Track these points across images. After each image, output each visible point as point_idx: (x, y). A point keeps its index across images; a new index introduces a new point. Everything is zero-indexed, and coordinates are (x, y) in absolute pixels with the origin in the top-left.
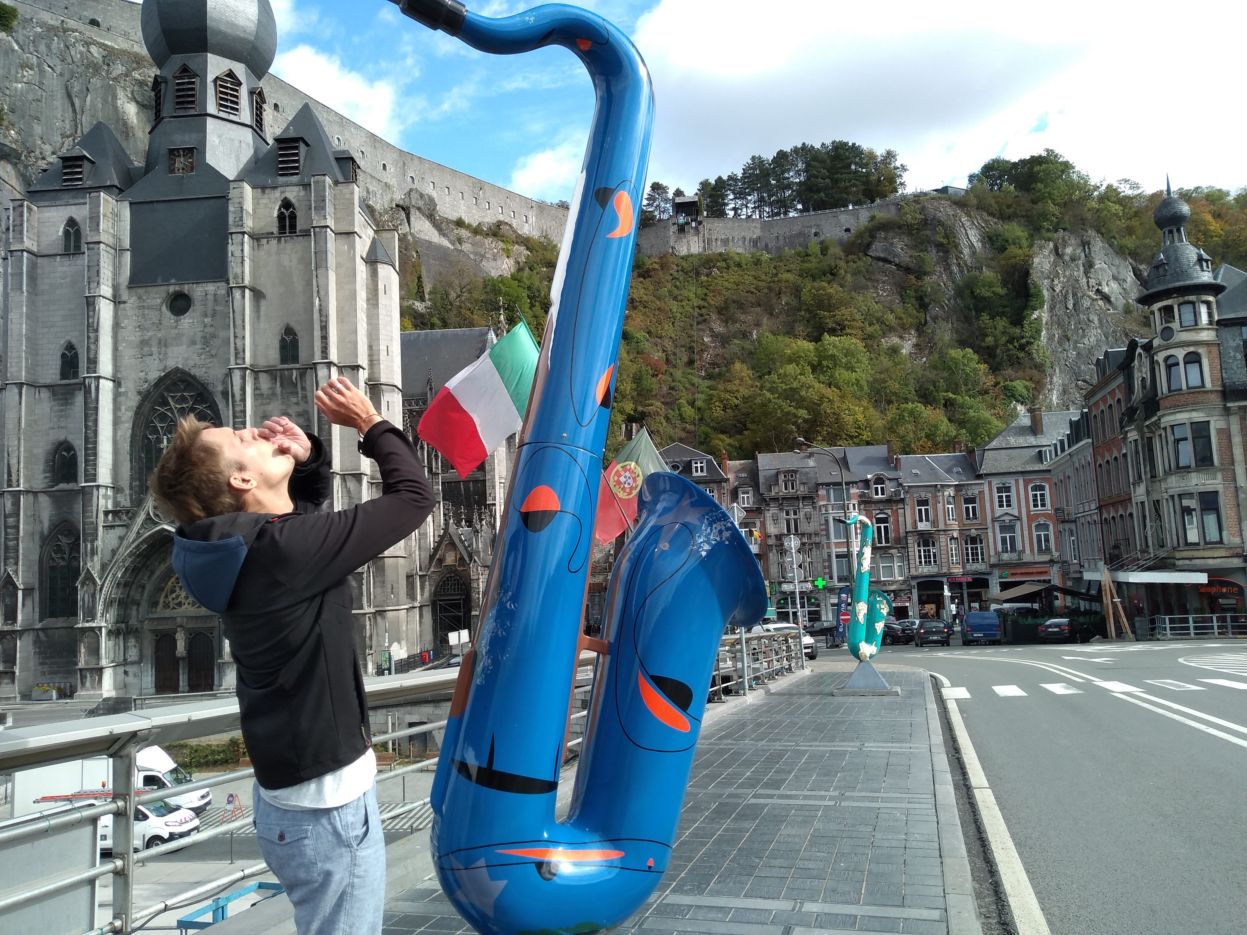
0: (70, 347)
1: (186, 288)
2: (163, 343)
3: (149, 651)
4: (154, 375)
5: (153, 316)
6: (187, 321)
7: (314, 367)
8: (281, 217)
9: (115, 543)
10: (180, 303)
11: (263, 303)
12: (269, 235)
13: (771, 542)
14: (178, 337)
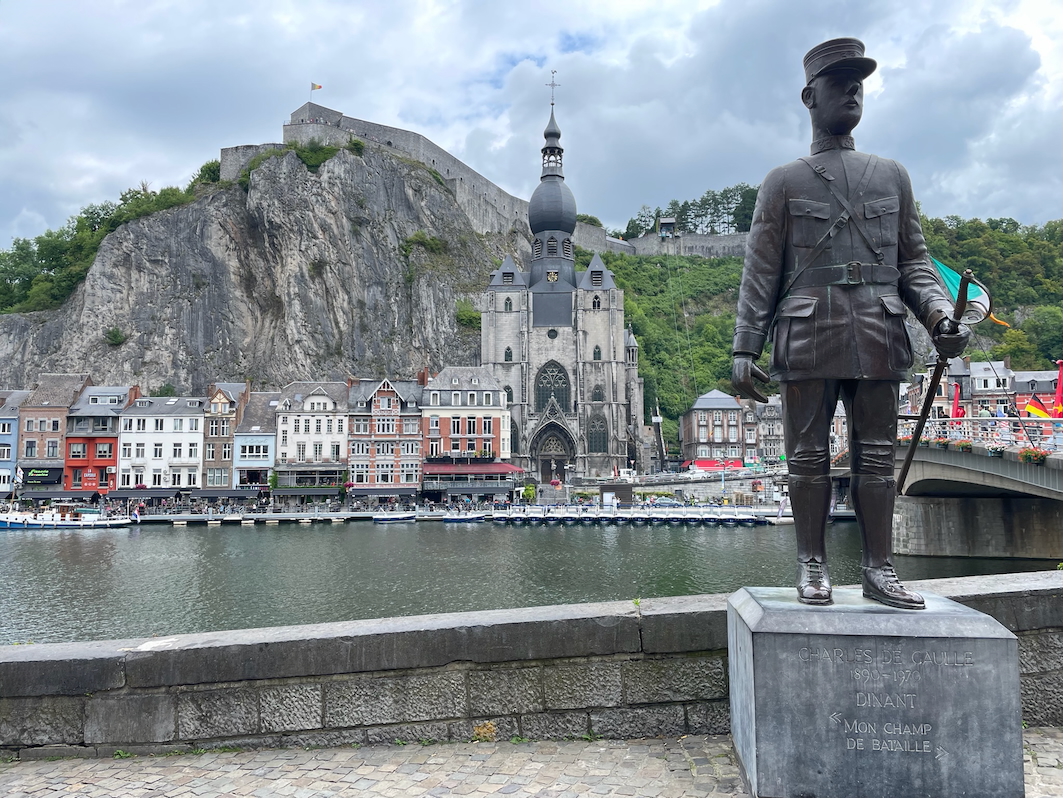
0: (509, 349)
1: (556, 329)
2: (547, 349)
3: (540, 468)
4: (544, 362)
5: (543, 338)
6: (556, 341)
7: (610, 362)
8: (594, 302)
9: (533, 426)
10: (552, 334)
11: (588, 337)
12: (590, 310)
13: (762, 438)
14: (553, 347)
